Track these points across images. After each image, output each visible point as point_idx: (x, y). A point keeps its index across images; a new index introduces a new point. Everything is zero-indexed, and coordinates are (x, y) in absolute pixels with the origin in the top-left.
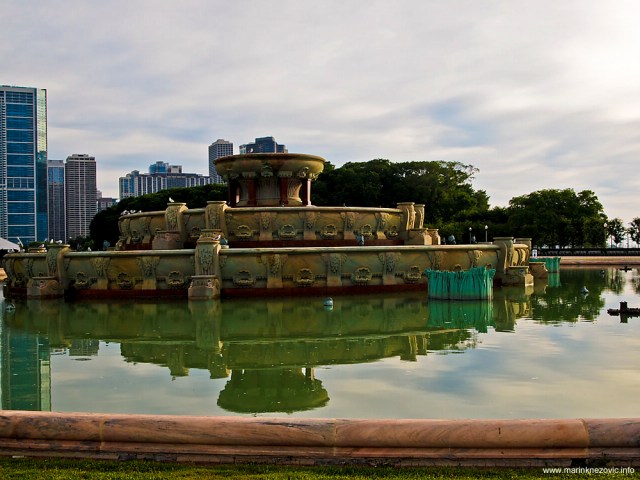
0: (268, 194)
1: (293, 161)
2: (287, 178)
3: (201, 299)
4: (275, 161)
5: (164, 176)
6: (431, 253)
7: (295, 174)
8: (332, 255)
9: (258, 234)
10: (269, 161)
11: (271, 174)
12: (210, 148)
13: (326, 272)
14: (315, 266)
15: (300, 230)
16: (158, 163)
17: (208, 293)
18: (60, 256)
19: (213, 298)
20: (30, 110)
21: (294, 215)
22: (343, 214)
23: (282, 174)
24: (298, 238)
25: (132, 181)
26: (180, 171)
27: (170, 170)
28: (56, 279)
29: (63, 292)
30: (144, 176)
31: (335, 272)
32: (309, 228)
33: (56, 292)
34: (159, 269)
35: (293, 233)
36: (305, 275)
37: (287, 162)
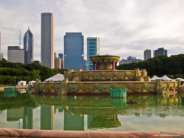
0: (102, 67)
1: (107, 57)
2: (106, 62)
3: (60, 95)
4: (102, 58)
5: (131, 60)
6: (127, 84)
7: (109, 61)
8: (96, 84)
9: (89, 78)
10: (100, 58)
11: (102, 61)
12: (144, 52)
13: (95, 88)
14: (91, 87)
15: (100, 77)
16: (130, 56)
17: (62, 94)
18: (37, 83)
19: (63, 95)
20: (95, 44)
21: (98, 73)
22: (113, 72)
23: (105, 61)
24: (100, 79)
25: (122, 62)
26: (135, 58)
27: (132, 58)
28: (36, 89)
29: (38, 92)
30: (125, 60)
31: (97, 89)
32: (103, 76)
33: (36, 92)
34: (55, 87)
35: (98, 78)
36: (89, 89)
37: (105, 58)
